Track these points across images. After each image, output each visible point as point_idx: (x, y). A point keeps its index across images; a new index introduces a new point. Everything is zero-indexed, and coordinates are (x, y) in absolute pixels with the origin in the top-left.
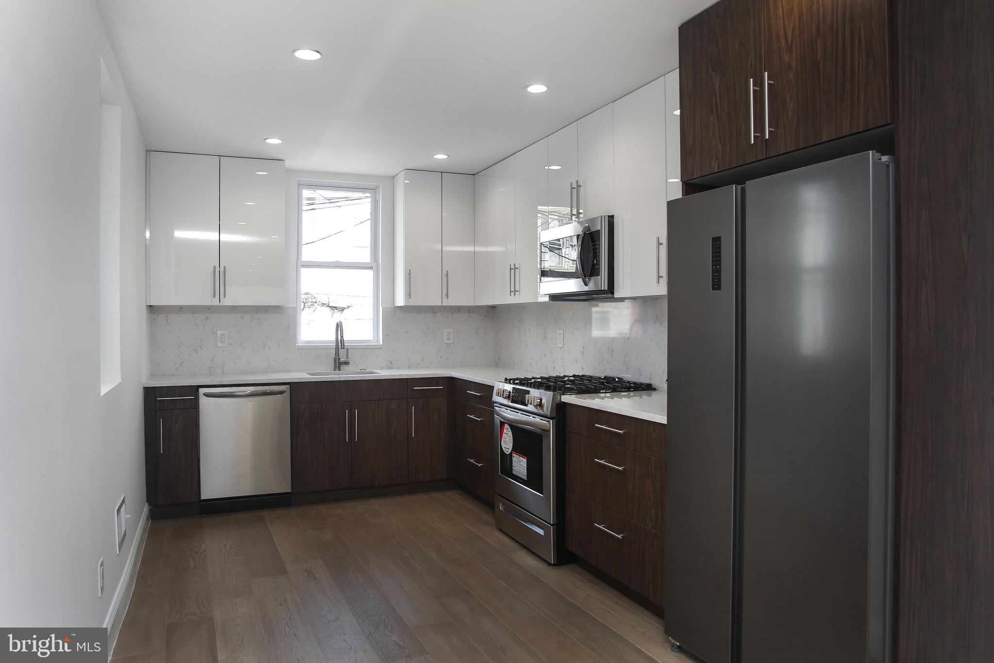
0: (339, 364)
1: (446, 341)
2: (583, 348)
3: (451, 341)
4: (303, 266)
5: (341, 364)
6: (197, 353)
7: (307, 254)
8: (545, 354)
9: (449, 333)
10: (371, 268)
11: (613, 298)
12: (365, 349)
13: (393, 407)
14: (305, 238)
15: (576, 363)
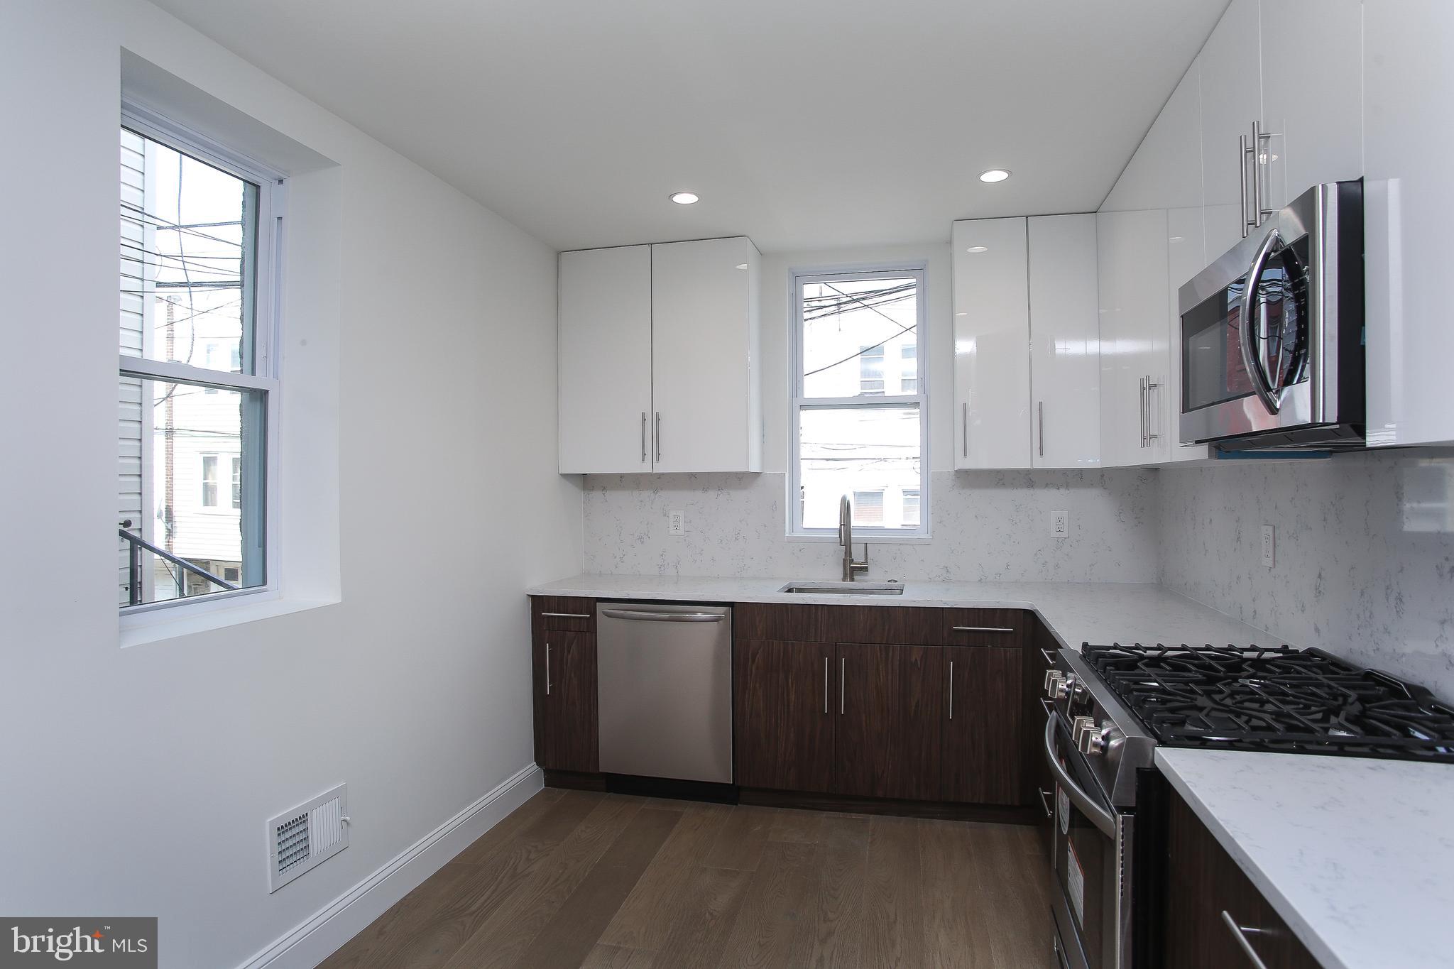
0: (853, 570)
1: (1054, 534)
2: (1320, 576)
3: (1065, 535)
4: (803, 407)
5: (853, 569)
6: (642, 543)
7: (812, 388)
8: (1238, 578)
9: (1060, 519)
10: (917, 404)
11: (1362, 447)
12: (899, 543)
13: (913, 660)
14: (809, 364)
15: (1303, 611)
